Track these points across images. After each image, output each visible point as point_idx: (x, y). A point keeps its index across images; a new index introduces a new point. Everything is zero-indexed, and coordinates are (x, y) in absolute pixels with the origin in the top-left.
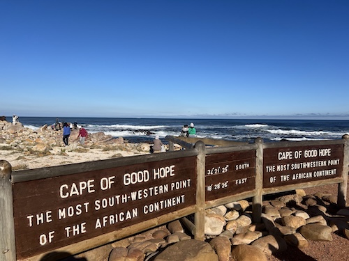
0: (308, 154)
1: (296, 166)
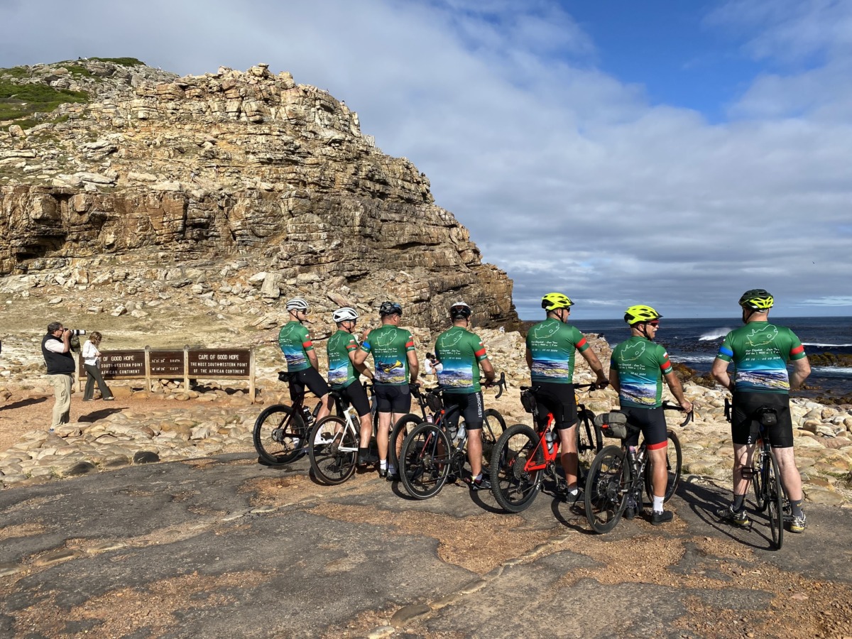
0: (220, 357)
1: (212, 364)
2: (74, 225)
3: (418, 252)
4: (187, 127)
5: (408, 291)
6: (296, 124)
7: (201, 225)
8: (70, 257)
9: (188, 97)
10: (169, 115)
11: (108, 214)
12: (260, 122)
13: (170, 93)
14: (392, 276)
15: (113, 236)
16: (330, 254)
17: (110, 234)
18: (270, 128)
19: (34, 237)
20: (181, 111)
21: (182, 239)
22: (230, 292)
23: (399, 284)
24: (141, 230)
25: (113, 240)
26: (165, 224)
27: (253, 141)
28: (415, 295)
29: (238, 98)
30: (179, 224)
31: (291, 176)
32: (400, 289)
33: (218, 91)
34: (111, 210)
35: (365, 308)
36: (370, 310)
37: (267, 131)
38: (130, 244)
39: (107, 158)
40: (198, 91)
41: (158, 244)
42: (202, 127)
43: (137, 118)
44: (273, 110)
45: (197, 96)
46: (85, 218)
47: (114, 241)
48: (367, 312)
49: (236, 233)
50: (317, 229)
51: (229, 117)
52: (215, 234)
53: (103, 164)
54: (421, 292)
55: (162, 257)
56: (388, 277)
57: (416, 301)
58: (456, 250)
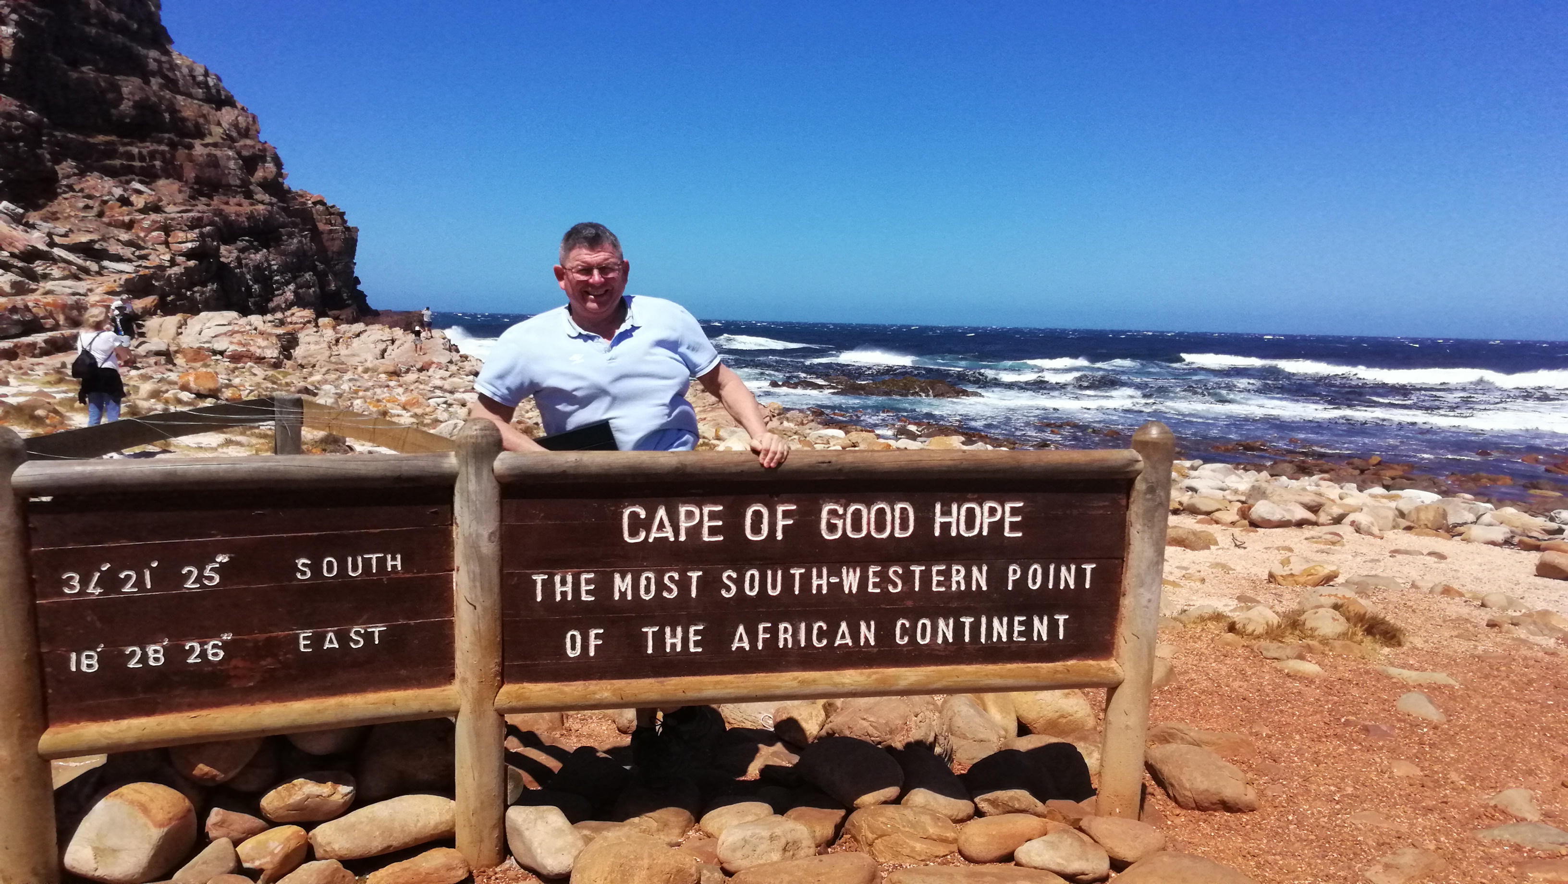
0: (843, 521)
1: (754, 583)
3: (155, 147)
5: (167, 229)
14: (118, 192)
23: (141, 211)
28: (186, 240)
32: (146, 224)
35: (80, 262)
36: (94, 267)
48: (87, 271)
54: (202, 235)
56: (110, 193)
57: (189, 255)
58: (239, 153)
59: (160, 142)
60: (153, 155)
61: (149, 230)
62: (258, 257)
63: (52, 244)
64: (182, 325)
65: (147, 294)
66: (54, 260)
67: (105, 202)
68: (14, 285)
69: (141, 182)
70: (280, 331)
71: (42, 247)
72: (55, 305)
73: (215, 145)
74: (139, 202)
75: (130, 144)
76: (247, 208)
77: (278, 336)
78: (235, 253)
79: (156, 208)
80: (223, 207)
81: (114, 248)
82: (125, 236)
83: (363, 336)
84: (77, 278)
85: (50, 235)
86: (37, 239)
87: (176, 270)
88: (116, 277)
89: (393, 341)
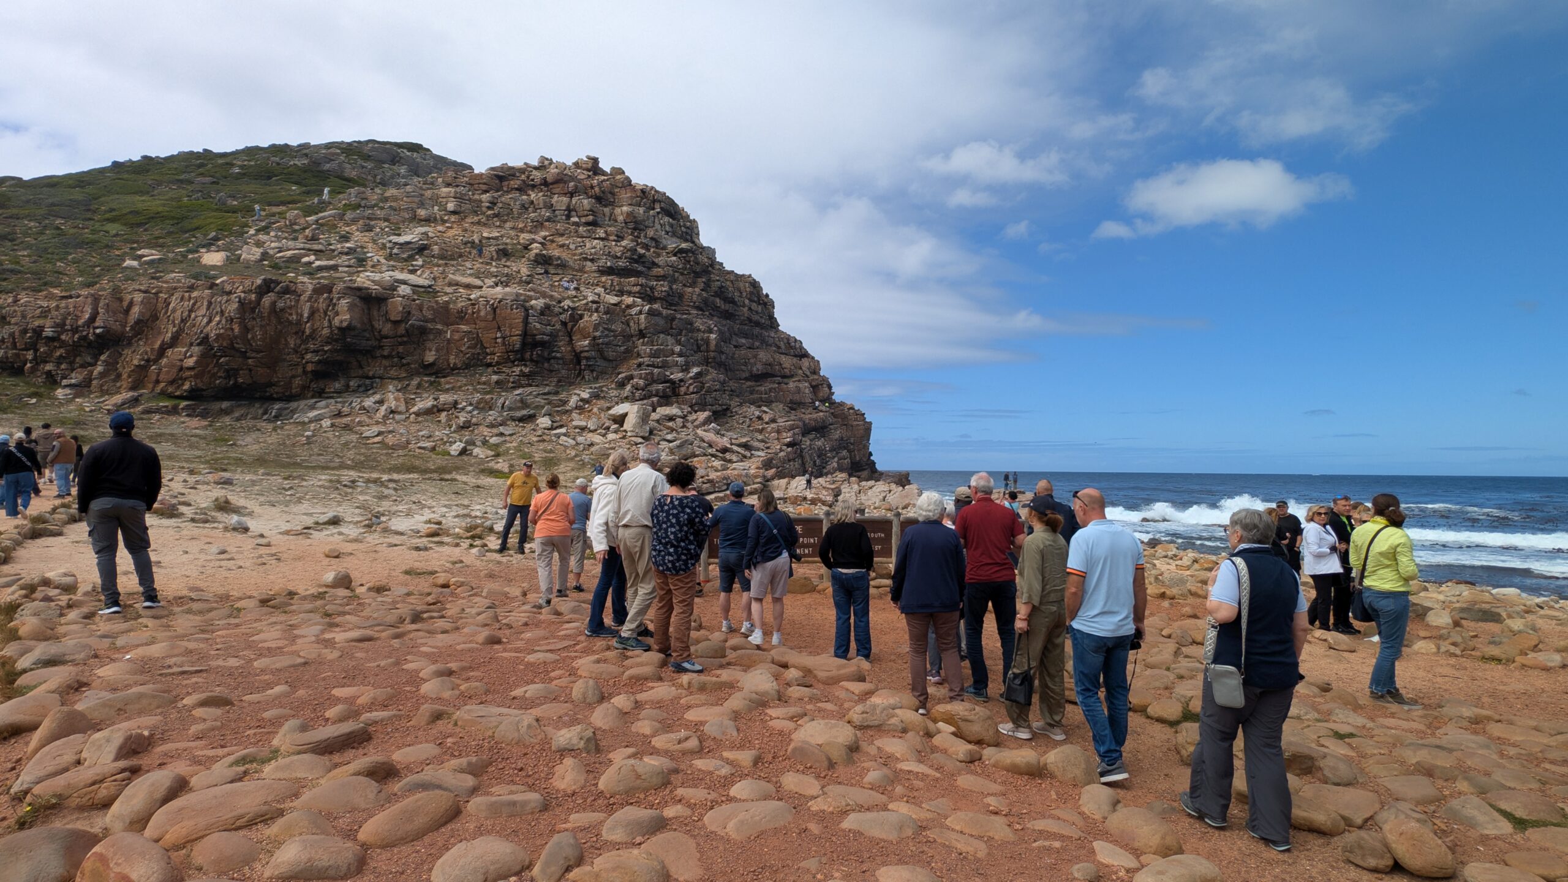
2: (386, 338)
3: (772, 385)
4: (508, 225)
5: (778, 432)
6: (635, 229)
7: (543, 344)
8: (378, 378)
9: (505, 189)
10: (484, 209)
11: (429, 325)
12: (594, 224)
13: (485, 184)
14: (757, 413)
15: (433, 353)
16: (691, 384)
17: (430, 350)
18: (606, 232)
19: (336, 351)
20: (500, 205)
21: (518, 360)
22: (586, 427)
23: (767, 423)
24: (468, 348)
25: (434, 357)
26: (499, 340)
27: (588, 245)
28: (787, 437)
29: (566, 194)
30: (516, 341)
31: (637, 289)
32: (769, 429)
33: (541, 185)
34: (433, 321)
35: (743, 452)
36: (748, 454)
37: (603, 235)
38: (455, 364)
39: (417, 257)
40: (518, 182)
41: (489, 365)
42: (525, 226)
43: (445, 210)
44: (607, 210)
45: (517, 189)
46: (401, 330)
47: (436, 359)
48: (745, 457)
49: (582, 355)
50: (673, 353)
51: (556, 216)
52: (558, 355)
53: (414, 263)
54: (794, 434)
55: (497, 382)
56: (753, 414)
57: (789, 445)
58: (810, 384)
59: (774, 382)
60: (770, 390)
61: (770, 433)
62: (819, 443)
63: (732, 444)
64: (788, 483)
65: (772, 468)
66: (733, 452)
67: (751, 419)
68: (722, 465)
69: (766, 406)
70: (833, 486)
71: (729, 446)
72: (738, 475)
73: (799, 381)
74: (766, 418)
75: (761, 385)
76: (815, 416)
77: (832, 489)
78: (808, 443)
79: (773, 421)
80: (802, 415)
81: (756, 444)
82: (760, 437)
83: (874, 489)
84: (742, 461)
85: (731, 439)
86: (724, 442)
87: (782, 454)
88: (758, 459)
89: (890, 491)
